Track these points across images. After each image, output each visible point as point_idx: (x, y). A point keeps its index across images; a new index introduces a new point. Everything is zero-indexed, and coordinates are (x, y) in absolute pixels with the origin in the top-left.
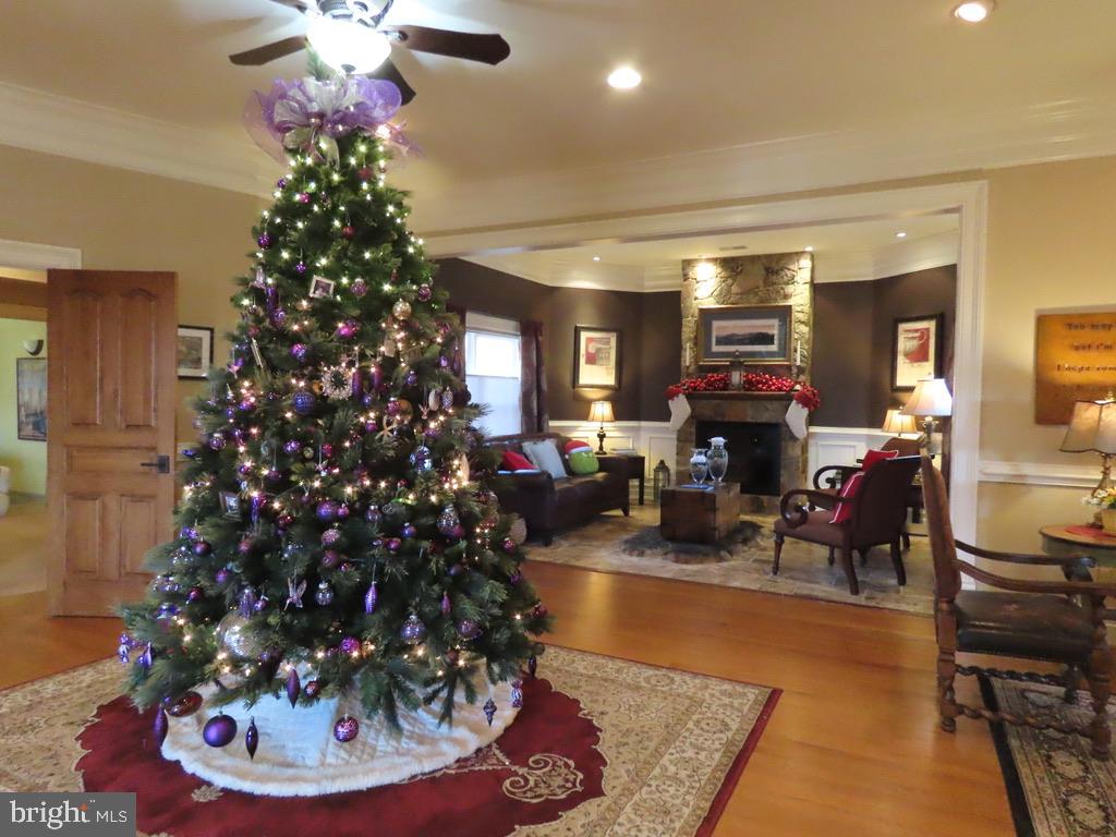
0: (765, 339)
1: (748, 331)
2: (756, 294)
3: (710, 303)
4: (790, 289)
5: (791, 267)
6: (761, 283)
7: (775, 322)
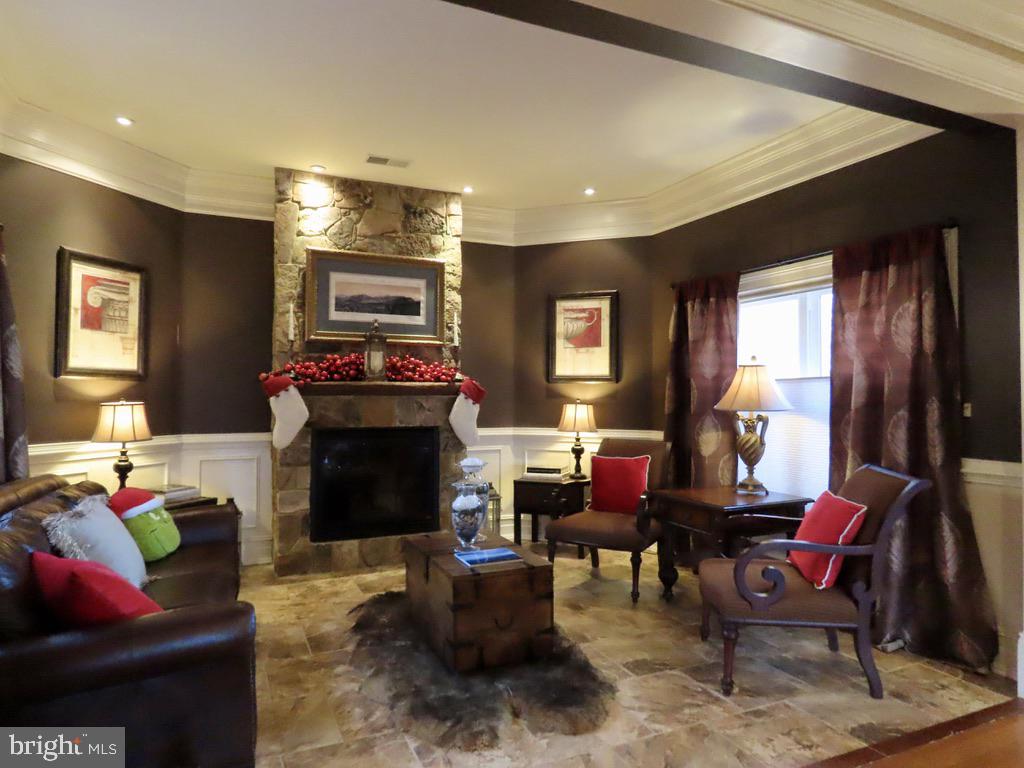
0: (407, 306)
1: (385, 293)
2: (392, 240)
3: (323, 244)
4: (437, 240)
5: (440, 211)
6: (399, 226)
7: (421, 284)
